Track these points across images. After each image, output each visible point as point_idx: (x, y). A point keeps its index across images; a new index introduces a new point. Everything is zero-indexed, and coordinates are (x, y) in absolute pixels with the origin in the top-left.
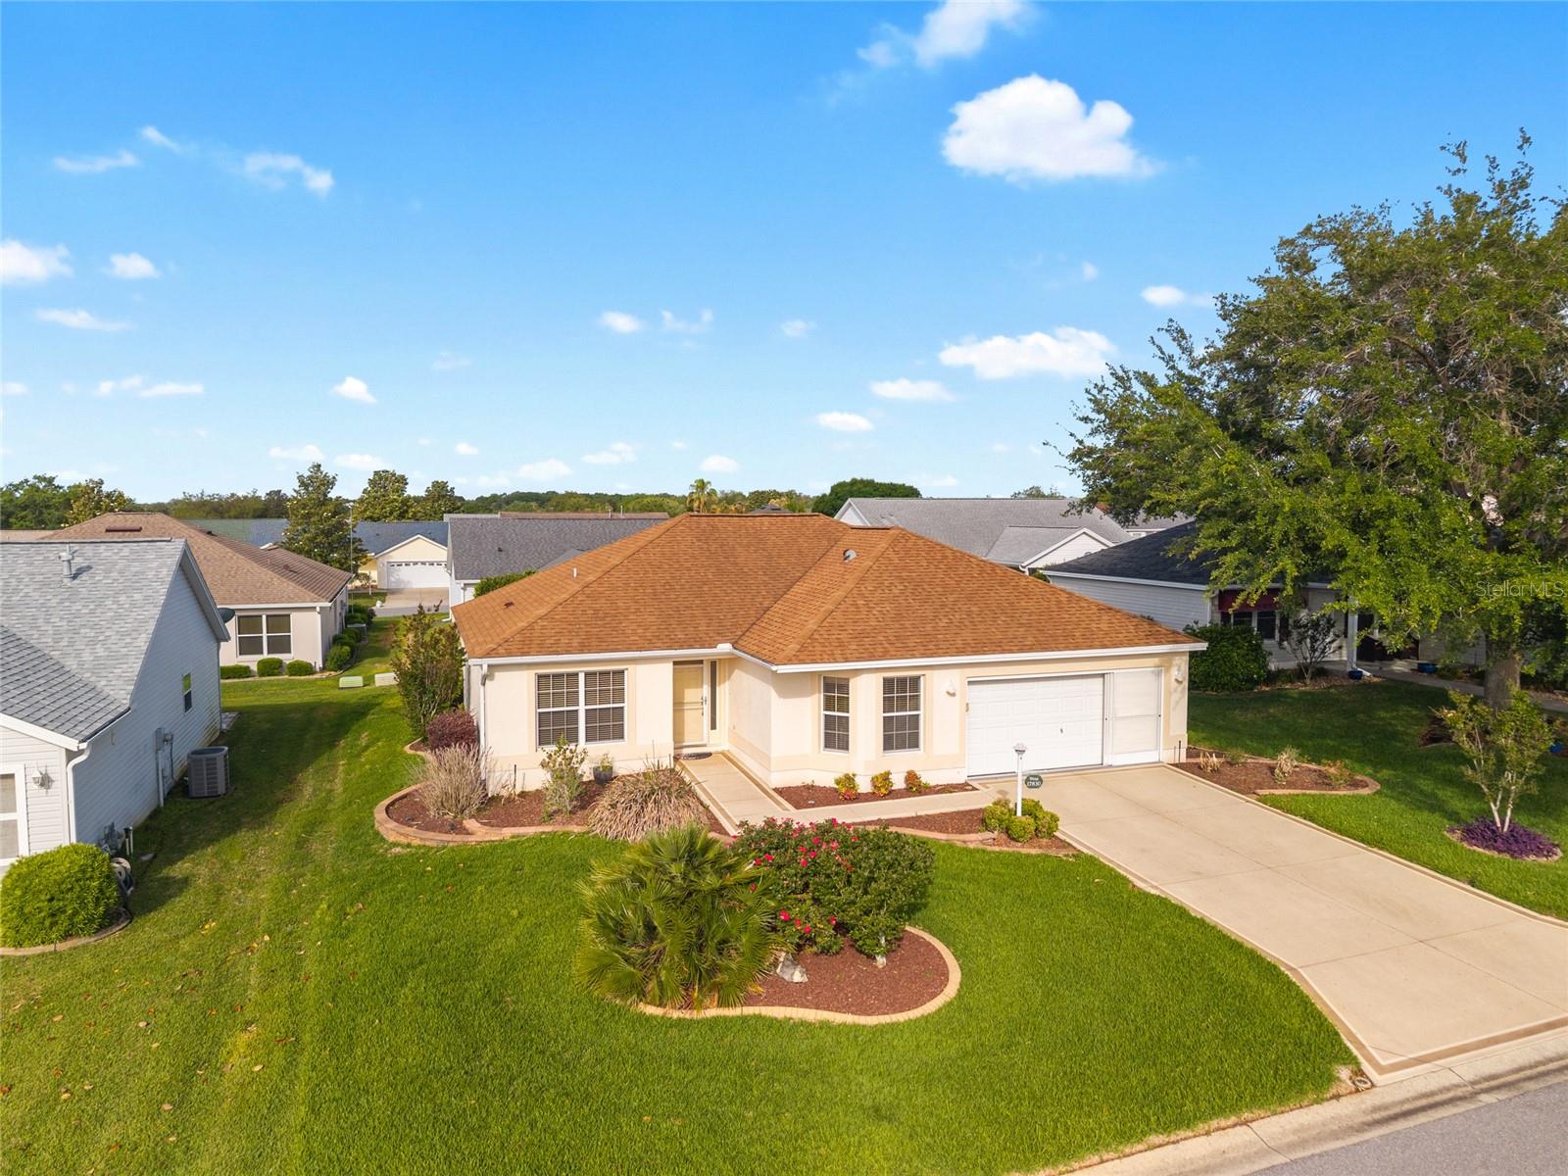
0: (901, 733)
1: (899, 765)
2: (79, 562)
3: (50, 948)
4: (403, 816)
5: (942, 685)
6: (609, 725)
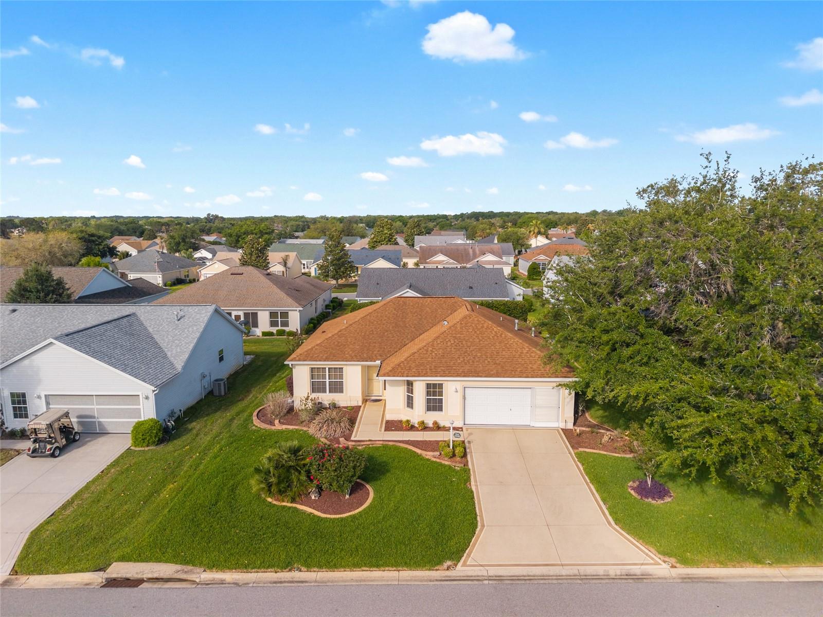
0: (435, 405)
1: (431, 418)
2: (182, 313)
3: (143, 449)
4: (261, 415)
5: (452, 388)
6: (337, 387)
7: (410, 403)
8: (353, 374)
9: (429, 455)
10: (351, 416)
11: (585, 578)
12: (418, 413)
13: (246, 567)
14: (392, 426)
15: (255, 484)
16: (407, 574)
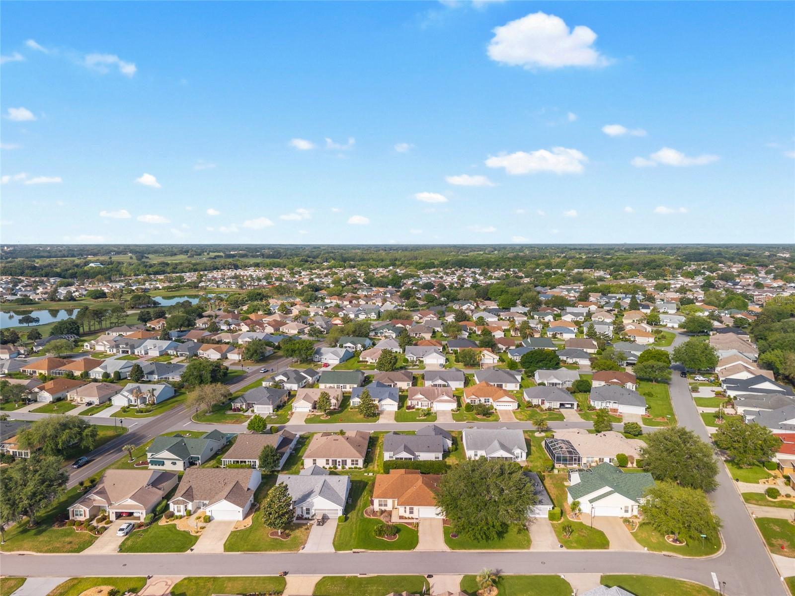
0: (411, 512)
1: (411, 516)
3: (342, 523)
4: (366, 513)
5: (416, 508)
6: (386, 505)
7: (405, 512)
8: (390, 502)
9: (410, 526)
10: (390, 514)
11: (435, 552)
12: (407, 515)
13: (377, 550)
14: (401, 517)
15: (373, 534)
16: (405, 551)
